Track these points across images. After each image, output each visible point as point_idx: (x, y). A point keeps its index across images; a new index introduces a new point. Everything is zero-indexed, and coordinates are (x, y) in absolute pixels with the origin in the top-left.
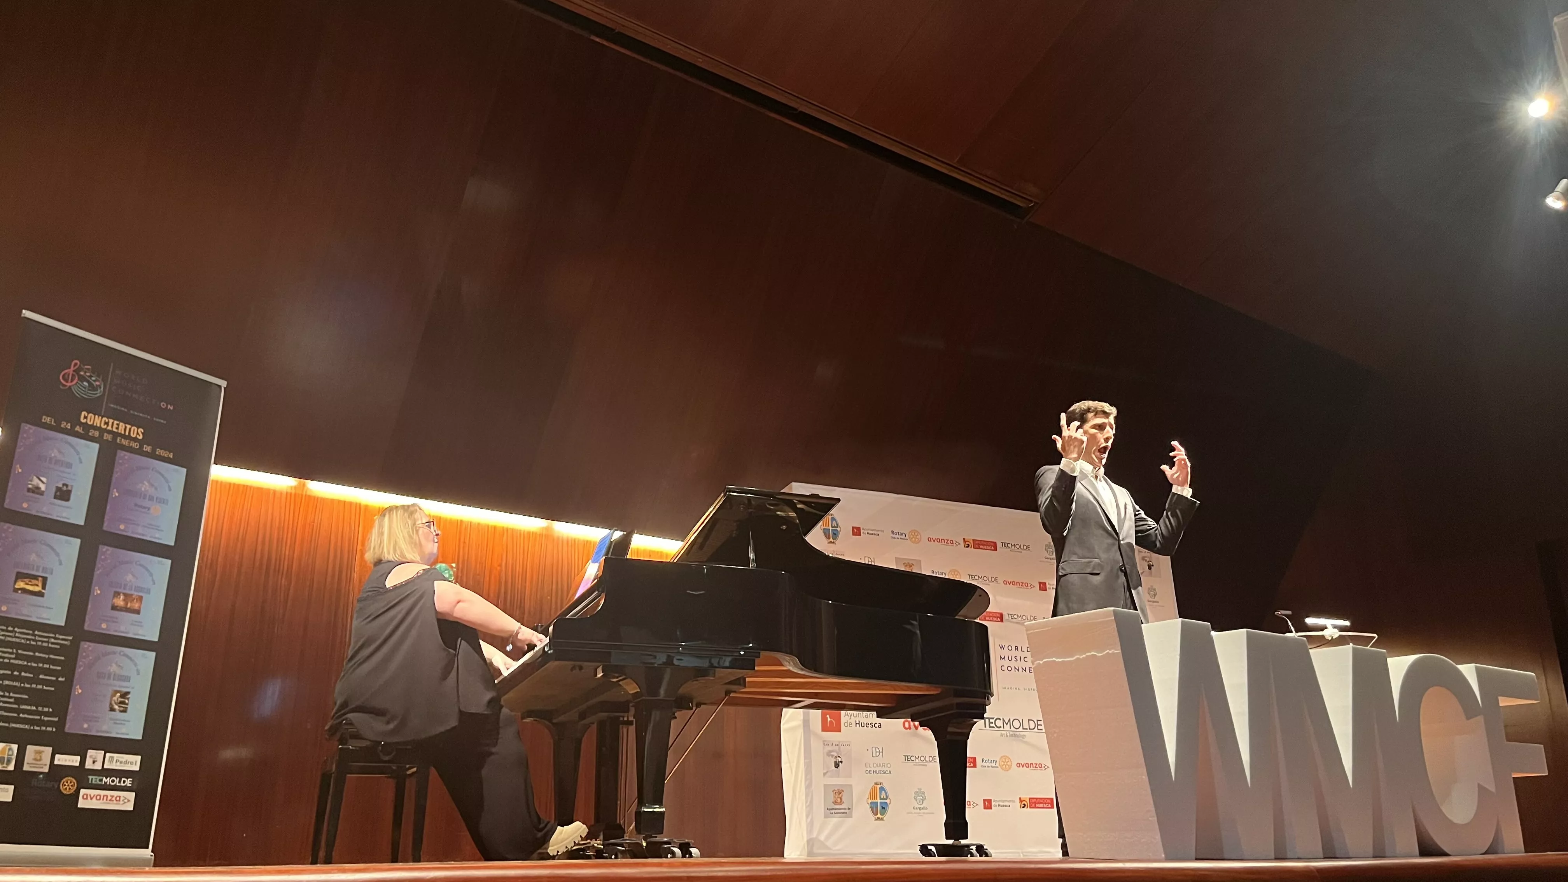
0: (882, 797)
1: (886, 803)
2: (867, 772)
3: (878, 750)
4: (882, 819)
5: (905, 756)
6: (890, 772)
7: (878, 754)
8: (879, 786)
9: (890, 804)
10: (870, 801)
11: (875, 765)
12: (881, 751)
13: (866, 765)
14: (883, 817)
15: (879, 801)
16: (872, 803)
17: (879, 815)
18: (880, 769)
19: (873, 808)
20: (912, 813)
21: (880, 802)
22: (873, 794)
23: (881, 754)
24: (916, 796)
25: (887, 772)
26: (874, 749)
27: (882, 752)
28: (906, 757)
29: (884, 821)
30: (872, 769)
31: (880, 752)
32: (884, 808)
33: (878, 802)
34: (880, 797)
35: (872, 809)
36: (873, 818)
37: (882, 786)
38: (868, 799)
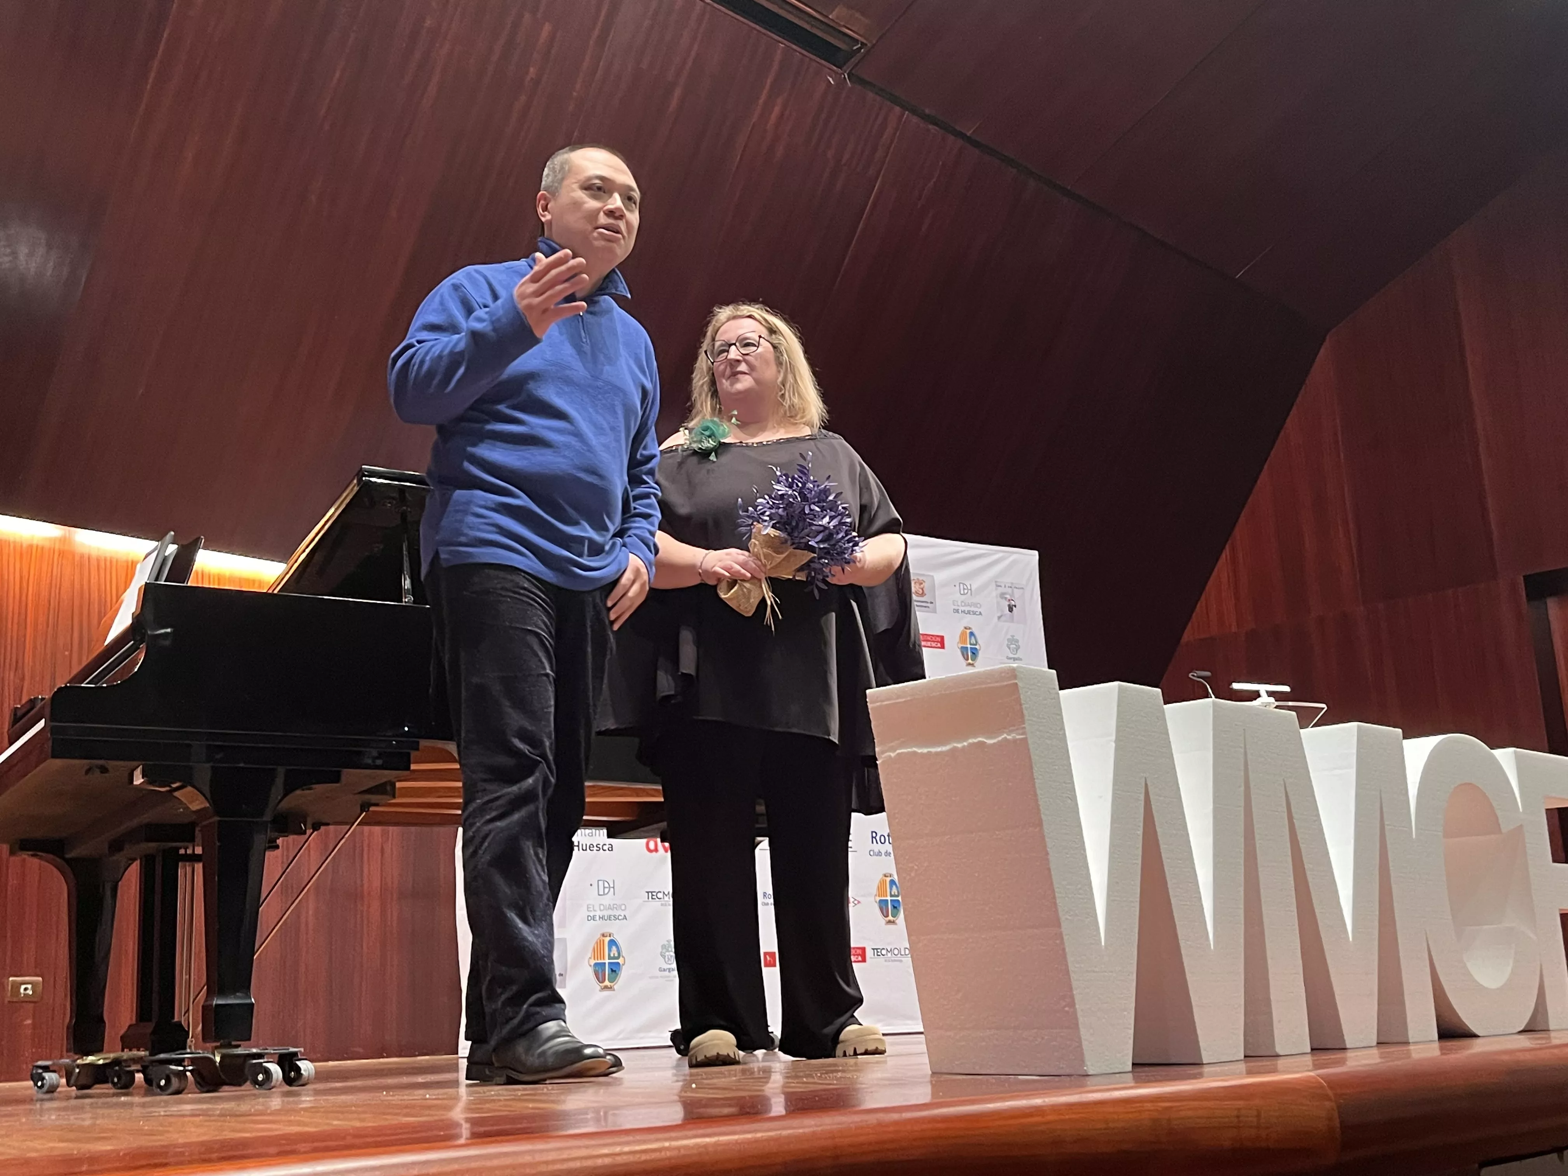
0: (612, 955)
1: (618, 963)
2: (590, 918)
3: (606, 885)
4: (611, 988)
5: (648, 892)
6: (625, 918)
7: (606, 890)
8: (607, 939)
9: (623, 965)
10: (593, 962)
11: (602, 908)
12: (612, 886)
13: (588, 908)
14: (612, 984)
15: (607, 961)
16: (596, 964)
17: (607, 983)
18: (610, 912)
19: (598, 971)
20: (657, 977)
21: (609, 963)
22: (598, 950)
23: (612, 890)
24: (664, 951)
25: (620, 918)
26: (601, 883)
27: (614, 887)
28: (650, 894)
29: (614, 990)
30: (598, 913)
31: (610, 887)
32: (615, 971)
33: (605, 963)
34: (609, 955)
35: (596, 974)
36: (597, 986)
37: (612, 938)
38: (590, 958)
